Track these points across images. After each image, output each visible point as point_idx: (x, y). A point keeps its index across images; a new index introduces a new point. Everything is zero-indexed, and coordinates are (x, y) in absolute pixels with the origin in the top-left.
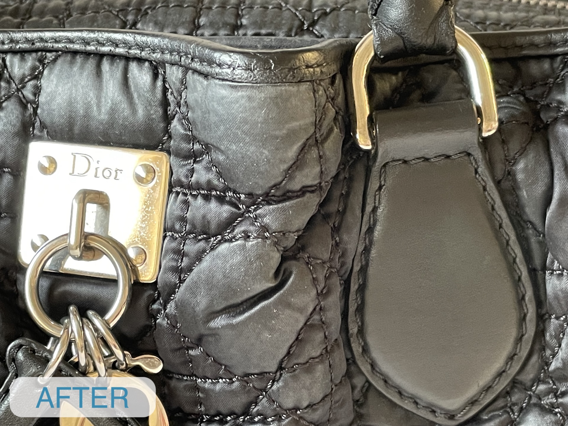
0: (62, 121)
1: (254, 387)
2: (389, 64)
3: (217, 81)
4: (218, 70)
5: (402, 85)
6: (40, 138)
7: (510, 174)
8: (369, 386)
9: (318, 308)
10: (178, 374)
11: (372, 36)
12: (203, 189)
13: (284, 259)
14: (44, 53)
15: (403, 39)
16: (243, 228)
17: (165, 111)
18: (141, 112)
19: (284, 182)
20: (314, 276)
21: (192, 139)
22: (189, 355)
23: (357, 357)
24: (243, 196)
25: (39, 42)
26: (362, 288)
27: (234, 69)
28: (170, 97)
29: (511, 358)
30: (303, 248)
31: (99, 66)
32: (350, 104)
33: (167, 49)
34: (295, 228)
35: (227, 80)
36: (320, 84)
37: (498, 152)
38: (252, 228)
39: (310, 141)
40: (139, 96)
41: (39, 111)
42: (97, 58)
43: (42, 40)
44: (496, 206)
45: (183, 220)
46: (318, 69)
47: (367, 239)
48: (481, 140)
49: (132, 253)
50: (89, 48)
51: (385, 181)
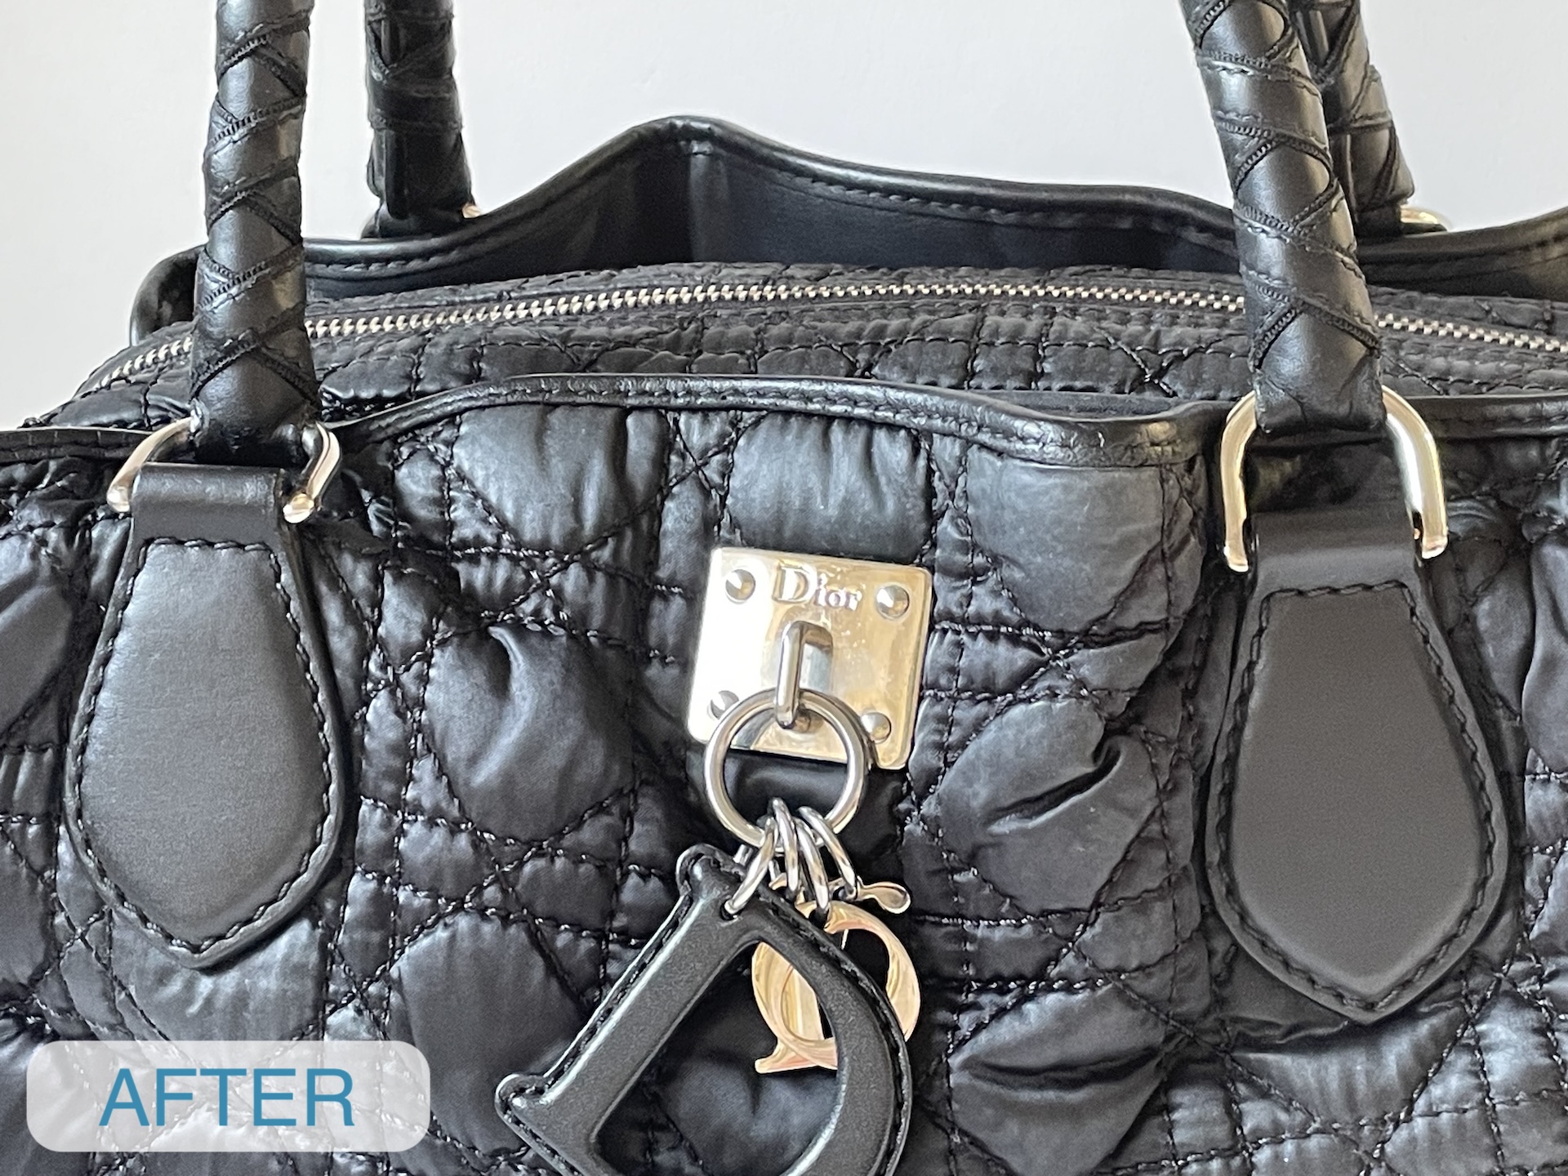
0: (766, 516)
1: (1055, 934)
2: (1282, 442)
3: (1017, 462)
4: (1019, 445)
5: (1300, 475)
6: (729, 543)
7: (1469, 619)
8: (1237, 950)
9: (1158, 813)
10: (934, 915)
11: (1254, 399)
12: (987, 624)
13: (1108, 734)
14: (739, 412)
15: (1302, 405)
16: (1046, 683)
17: (929, 505)
18: (891, 505)
19: (1112, 614)
20: (1154, 761)
21: (973, 548)
22: (955, 882)
23: (1218, 900)
24: (1048, 634)
25: (733, 395)
26: (1228, 792)
27: (1044, 444)
28: (936, 483)
29: (1467, 914)
30: (1138, 719)
31: (826, 434)
32: (1217, 503)
33: (937, 411)
34: (1126, 686)
35: (1032, 461)
36: (1171, 471)
37: (1449, 584)
38: (1061, 683)
39: (1153, 555)
40: (889, 481)
41: (729, 501)
42: (824, 422)
43: (736, 392)
44: (1444, 668)
45: (954, 671)
46: (1169, 449)
47: (1238, 713)
48: (1420, 564)
49: (868, 723)
50: (811, 407)
51: (1268, 622)
